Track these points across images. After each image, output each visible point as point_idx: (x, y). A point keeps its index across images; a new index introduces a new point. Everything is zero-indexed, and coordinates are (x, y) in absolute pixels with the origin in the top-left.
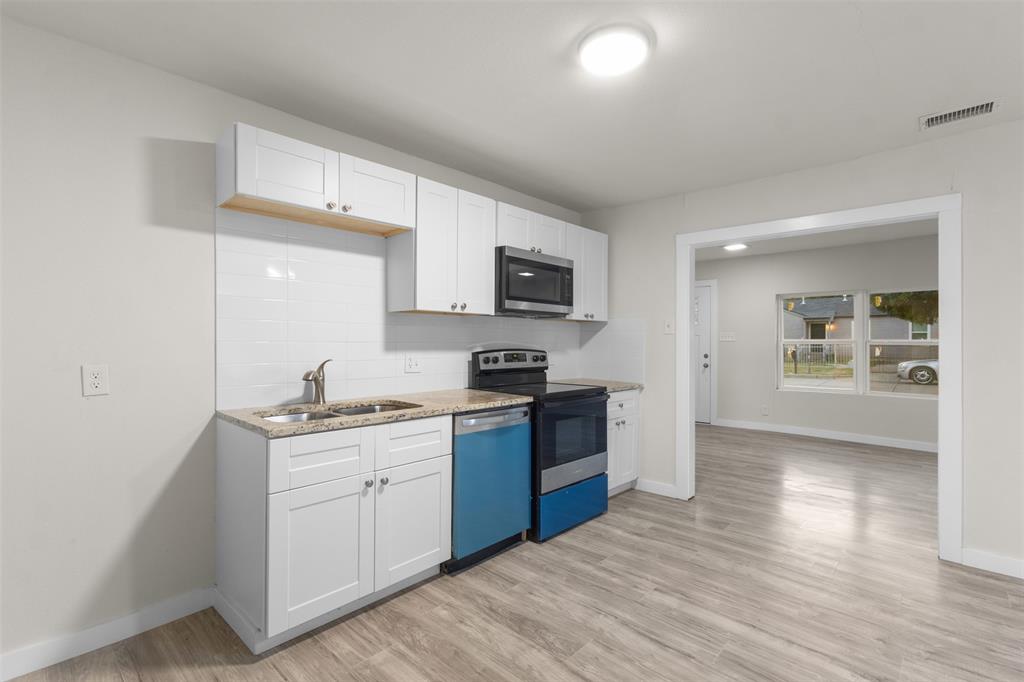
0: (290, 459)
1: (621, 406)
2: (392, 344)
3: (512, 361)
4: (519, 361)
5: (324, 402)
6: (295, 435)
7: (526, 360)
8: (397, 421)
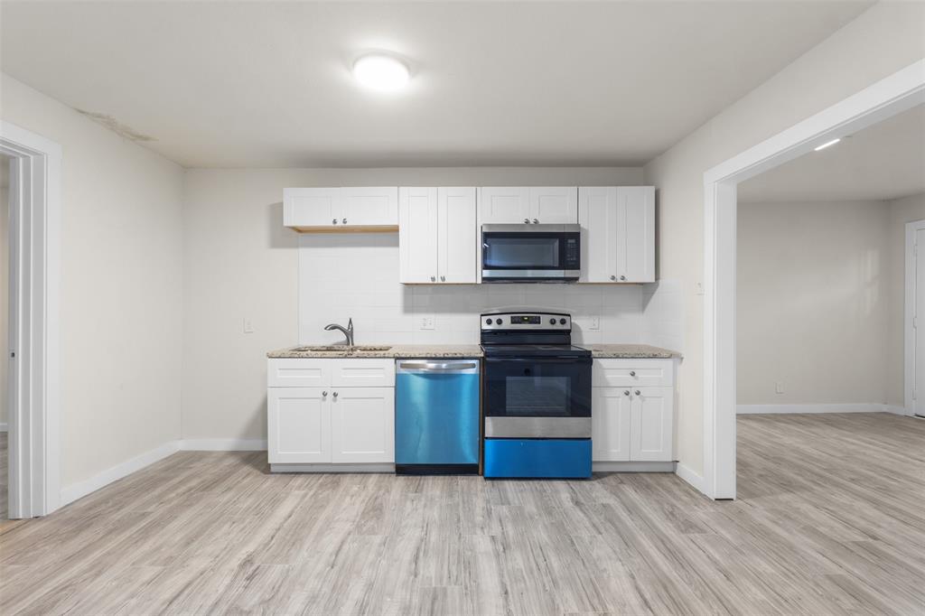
0: (279, 371)
1: (633, 374)
2: (409, 308)
3: (520, 323)
4: (531, 323)
5: (353, 344)
6: (280, 357)
7: (539, 323)
8: (345, 357)
